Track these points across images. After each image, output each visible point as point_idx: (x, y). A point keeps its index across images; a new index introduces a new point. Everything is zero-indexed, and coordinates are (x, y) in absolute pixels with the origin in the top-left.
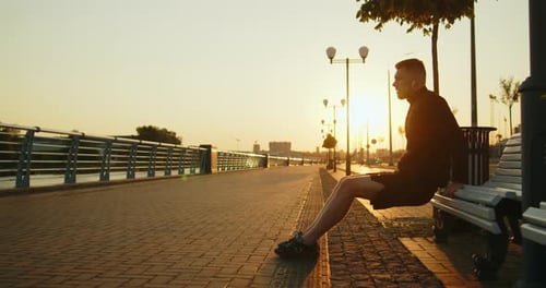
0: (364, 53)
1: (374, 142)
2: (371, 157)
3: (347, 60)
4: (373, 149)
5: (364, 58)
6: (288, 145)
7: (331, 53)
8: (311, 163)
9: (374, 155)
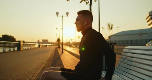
0: (67, 14)
1: (71, 40)
2: (71, 44)
3: (62, 16)
4: (71, 42)
5: (67, 15)
6: (47, 40)
7: (57, 14)
8: (54, 46)
9: (71, 43)
